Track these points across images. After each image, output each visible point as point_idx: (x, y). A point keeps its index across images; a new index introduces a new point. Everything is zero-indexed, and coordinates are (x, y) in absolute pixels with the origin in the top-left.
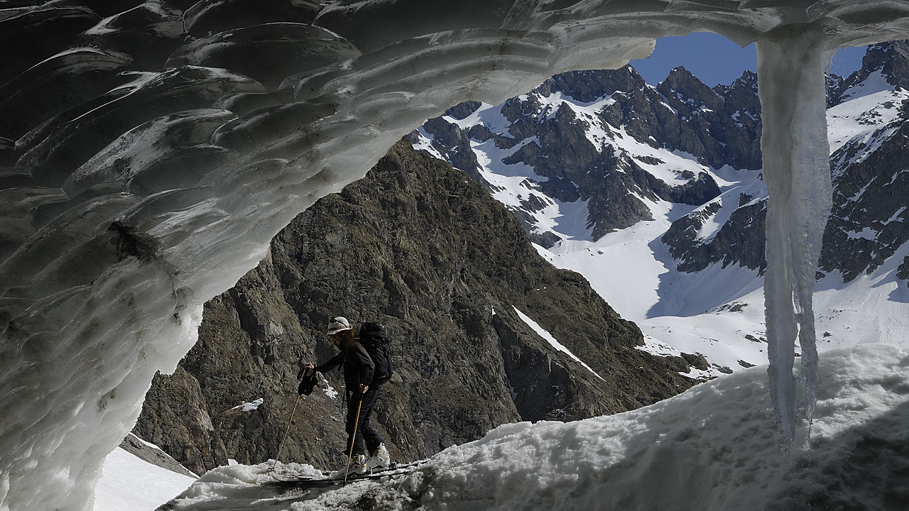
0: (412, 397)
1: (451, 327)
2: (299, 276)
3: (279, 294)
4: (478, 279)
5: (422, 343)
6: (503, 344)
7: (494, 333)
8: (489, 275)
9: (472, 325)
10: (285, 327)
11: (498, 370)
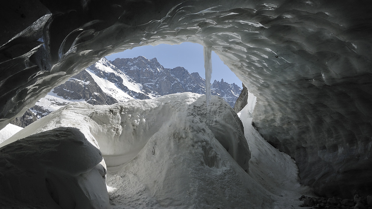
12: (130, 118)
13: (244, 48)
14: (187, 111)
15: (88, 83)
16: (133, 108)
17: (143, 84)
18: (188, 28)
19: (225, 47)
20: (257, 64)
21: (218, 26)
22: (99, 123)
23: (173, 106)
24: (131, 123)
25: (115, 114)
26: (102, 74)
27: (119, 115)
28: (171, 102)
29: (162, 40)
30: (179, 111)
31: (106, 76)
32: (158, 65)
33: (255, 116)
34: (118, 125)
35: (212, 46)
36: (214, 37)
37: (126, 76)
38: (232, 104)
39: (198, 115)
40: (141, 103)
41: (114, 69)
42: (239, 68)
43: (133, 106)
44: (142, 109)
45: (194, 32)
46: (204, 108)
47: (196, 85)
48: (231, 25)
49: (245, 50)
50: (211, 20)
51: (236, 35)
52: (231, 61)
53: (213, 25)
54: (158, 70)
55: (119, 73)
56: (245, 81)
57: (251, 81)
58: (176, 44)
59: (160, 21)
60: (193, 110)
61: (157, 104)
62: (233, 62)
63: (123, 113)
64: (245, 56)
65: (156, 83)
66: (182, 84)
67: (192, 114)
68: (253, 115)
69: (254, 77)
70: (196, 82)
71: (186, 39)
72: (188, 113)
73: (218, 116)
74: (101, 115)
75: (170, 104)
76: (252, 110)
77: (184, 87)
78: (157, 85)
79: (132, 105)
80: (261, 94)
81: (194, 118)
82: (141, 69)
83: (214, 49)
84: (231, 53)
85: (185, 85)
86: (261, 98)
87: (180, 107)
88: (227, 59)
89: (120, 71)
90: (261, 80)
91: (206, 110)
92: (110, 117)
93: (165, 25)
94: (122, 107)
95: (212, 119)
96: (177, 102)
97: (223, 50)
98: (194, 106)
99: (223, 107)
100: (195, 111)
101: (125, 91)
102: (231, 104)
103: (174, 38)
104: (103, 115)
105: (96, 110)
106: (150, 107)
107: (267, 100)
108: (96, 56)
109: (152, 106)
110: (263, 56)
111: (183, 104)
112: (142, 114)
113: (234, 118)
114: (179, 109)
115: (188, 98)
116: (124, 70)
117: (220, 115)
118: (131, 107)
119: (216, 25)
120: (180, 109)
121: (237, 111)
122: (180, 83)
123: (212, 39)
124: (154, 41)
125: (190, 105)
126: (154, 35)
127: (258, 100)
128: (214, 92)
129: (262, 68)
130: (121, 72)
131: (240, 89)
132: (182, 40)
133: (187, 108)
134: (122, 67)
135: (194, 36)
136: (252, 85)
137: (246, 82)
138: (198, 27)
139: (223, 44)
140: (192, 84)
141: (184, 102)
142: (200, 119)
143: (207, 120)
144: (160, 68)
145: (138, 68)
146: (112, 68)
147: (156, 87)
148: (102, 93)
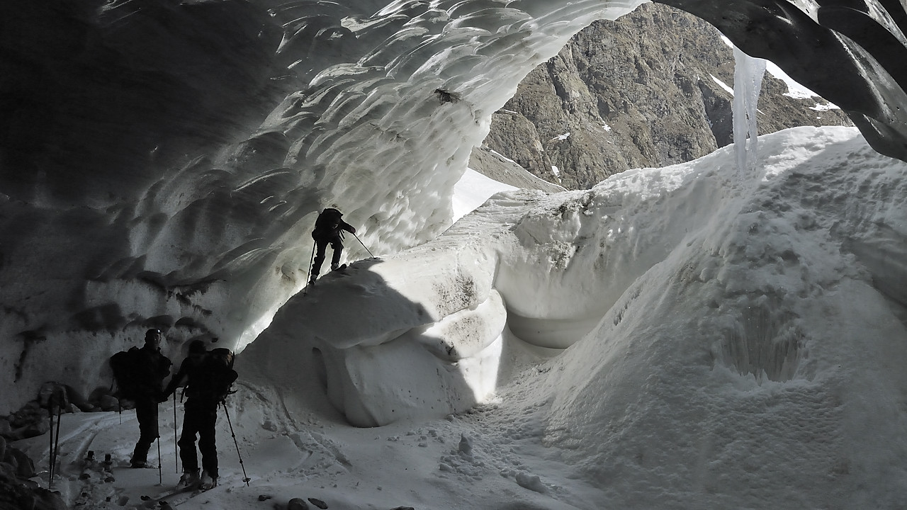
0: (652, 128)
1: (674, 89)
2: (587, 64)
3: (577, 75)
4: (689, 60)
5: (657, 98)
6: (704, 96)
7: (699, 90)
8: (696, 57)
9: (686, 87)
10: (580, 92)
11: (701, 112)
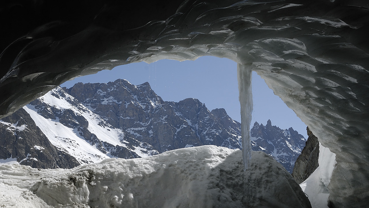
12: (105, 191)
13: (311, 65)
14: (207, 179)
15: (23, 128)
16: (112, 174)
17: (124, 131)
18: (212, 33)
19: (276, 65)
20: (335, 94)
21: (264, 28)
22: (50, 202)
23: (183, 170)
24: (107, 201)
25: (78, 185)
26: (49, 111)
27: (85, 187)
28: (178, 163)
29: (163, 54)
30: (194, 179)
31: (57, 115)
32: (153, 95)
33: (333, 190)
34: (84, 205)
35: (252, 63)
36: (256, 47)
37: (93, 116)
38: (289, 168)
39: (228, 186)
40: (125, 165)
41: (73, 103)
42: (302, 101)
43: (112, 170)
44: (127, 176)
45: (221, 39)
46: (238, 174)
47: (220, 131)
48: (288, 26)
49: (314, 69)
50: (252, 18)
51: (297, 43)
52: (287, 89)
53: (256, 25)
54: (153, 104)
55: (82, 109)
56: (313, 124)
57: (326, 124)
58: (188, 60)
59: (164, 22)
60: (218, 177)
61: (155, 167)
62: (291, 91)
63: (93, 183)
64: (313, 80)
65: (149, 128)
66: (196, 130)
67: (217, 185)
68: (330, 188)
69: (330, 117)
70: (221, 126)
71: (206, 51)
72: (210, 183)
73: (265, 190)
74: (54, 187)
75: (177, 166)
76: (328, 179)
77: (199, 136)
78: (151, 132)
79: (110, 169)
80: (344, 149)
81: (221, 191)
82: (121, 102)
83: (257, 69)
84: (287, 74)
85: (202, 131)
86: (344, 156)
87: (195, 172)
88: (280, 85)
89: (83, 106)
90: (343, 123)
91: (243, 177)
92: (70, 190)
93: (173, 28)
94: (91, 173)
95: (253, 194)
96: (191, 163)
97: (273, 69)
98: (221, 171)
99: (273, 173)
100: (223, 180)
101: (91, 143)
102: (287, 165)
103: (185, 49)
104: (57, 186)
105: (44, 179)
106: (141, 172)
107: (356, 159)
108: (51, 82)
109: (146, 171)
110: (347, 79)
111: (201, 166)
112: (128, 185)
113: (294, 193)
114: (193, 175)
115: (209, 156)
116: (90, 104)
117: (268, 187)
118: (108, 171)
119: (261, 26)
120: (196, 175)
121: (298, 179)
122: (191, 127)
123: (252, 51)
124: (150, 56)
125: (213, 169)
126: (153, 45)
127: (339, 160)
128: (254, 144)
129: (345, 102)
130: (84, 108)
131: (303, 139)
132: (200, 53)
133: (207, 173)
134: (88, 99)
135: (221, 45)
136: (327, 132)
137: (315, 127)
138: (229, 30)
139: (272, 58)
140: (213, 130)
141: (203, 164)
142: (232, 194)
143: (244, 197)
144: (155, 101)
145: (116, 101)
146: (69, 101)
147: (149, 134)
148: (50, 147)
